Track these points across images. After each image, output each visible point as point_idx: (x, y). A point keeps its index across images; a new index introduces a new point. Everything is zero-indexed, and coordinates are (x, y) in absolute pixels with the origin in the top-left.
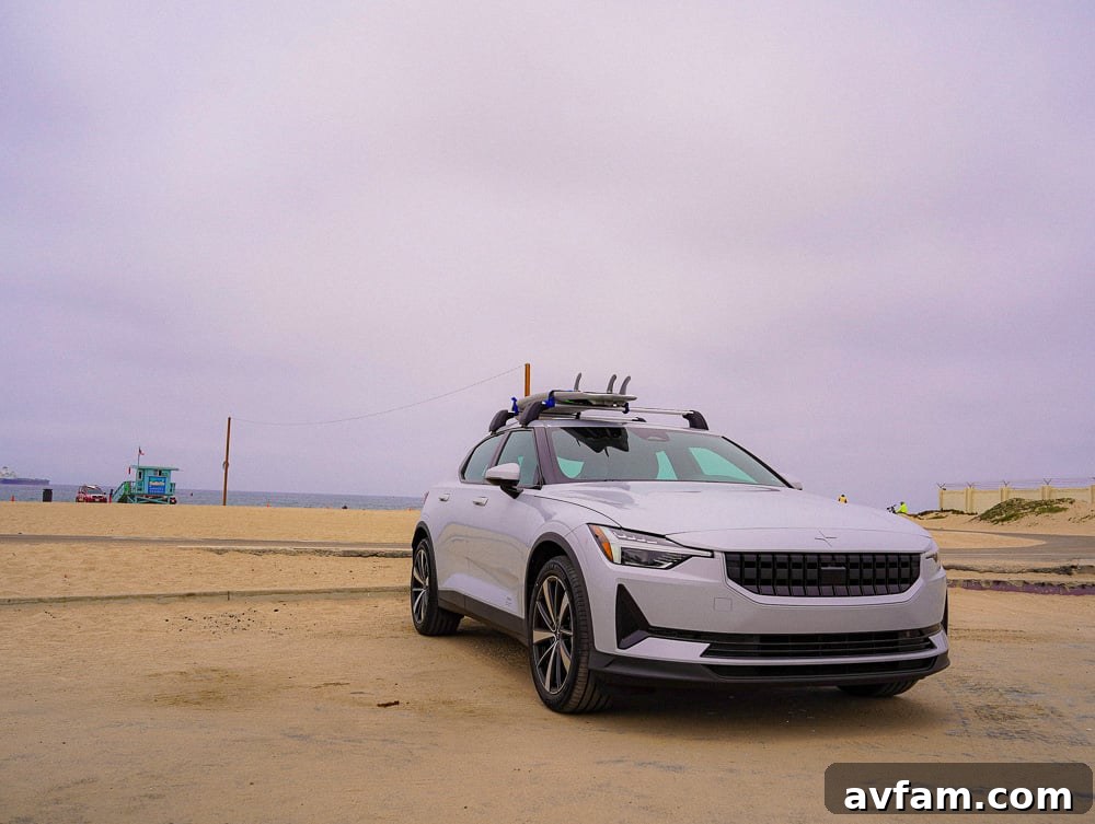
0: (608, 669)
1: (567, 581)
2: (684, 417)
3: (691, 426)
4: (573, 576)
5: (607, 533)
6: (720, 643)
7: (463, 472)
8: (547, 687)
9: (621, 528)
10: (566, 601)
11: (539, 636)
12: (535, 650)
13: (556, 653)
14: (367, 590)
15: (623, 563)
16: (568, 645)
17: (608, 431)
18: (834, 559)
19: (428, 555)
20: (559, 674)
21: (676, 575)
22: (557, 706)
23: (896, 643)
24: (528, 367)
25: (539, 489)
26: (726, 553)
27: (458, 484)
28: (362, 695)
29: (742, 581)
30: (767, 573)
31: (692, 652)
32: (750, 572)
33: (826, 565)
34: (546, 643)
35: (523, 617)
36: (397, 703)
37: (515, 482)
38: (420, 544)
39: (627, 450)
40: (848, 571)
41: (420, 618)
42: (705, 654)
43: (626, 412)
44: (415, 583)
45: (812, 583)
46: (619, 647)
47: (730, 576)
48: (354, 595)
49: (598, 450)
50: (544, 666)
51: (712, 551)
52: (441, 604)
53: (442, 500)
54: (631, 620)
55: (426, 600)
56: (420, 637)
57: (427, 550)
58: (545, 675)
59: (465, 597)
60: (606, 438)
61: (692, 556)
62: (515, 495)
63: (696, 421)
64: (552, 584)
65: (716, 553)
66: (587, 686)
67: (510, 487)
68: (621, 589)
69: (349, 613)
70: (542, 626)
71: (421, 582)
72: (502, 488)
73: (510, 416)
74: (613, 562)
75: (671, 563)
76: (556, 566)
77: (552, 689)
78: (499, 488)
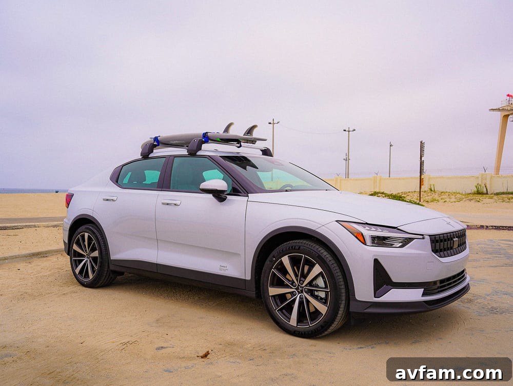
0: (365, 311)
2: (261, 150)
3: (263, 155)
4: (324, 254)
7: (117, 181)
8: (293, 323)
9: (367, 224)
10: (318, 269)
11: (275, 291)
12: (271, 300)
13: (301, 301)
15: (373, 245)
18: (456, 234)
20: (308, 315)
21: (405, 250)
22: (311, 334)
26: (429, 236)
30: (442, 245)
31: (416, 295)
32: (437, 246)
33: (454, 238)
35: (249, 279)
38: (82, 229)
41: (86, 277)
43: (240, 147)
44: (76, 254)
45: (451, 249)
46: (375, 297)
47: (433, 250)
51: (422, 235)
52: (113, 268)
53: (108, 200)
54: (382, 279)
57: (94, 234)
59: (157, 264)
61: (413, 239)
62: (222, 200)
63: (267, 153)
64: (296, 259)
65: (425, 236)
67: (219, 195)
68: (376, 261)
70: (280, 285)
71: (83, 253)
72: (213, 196)
73: (155, 146)
74: (366, 245)
75: (401, 244)
76: (301, 247)
77: (299, 324)
78: (211, 196)
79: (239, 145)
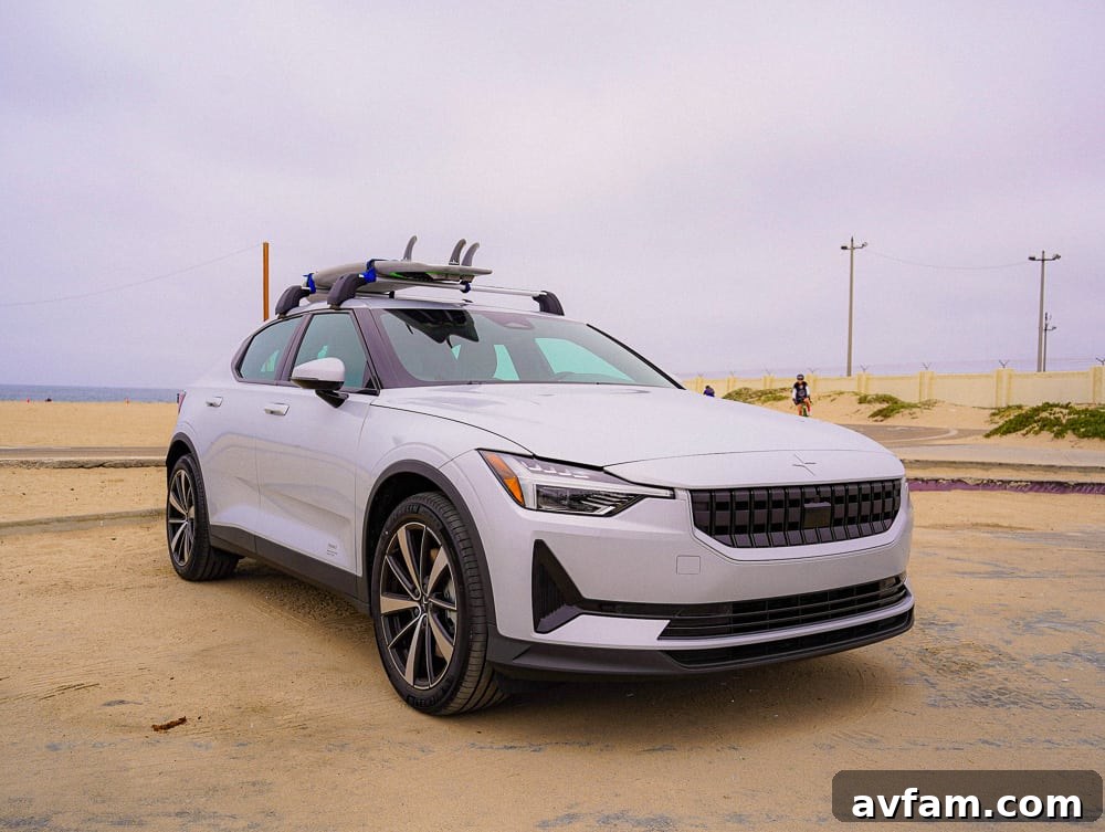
0: (516, 661)
1: (444, 532)
2: (535, 298)
3: (541, 310)
4: (454, 524)
5: (512, 462)
6: (682, 618)
7: (238, 367)
8: (409, 677)
9: (534, 456)
10: (441, 560)
11: (389, 604)
12: (384, 623)
13: (422, 633)
14: (98, 518)
15: (539, 509)
16: (446, 623)
17: (448, 314)
18: (818, 493)
19: (193, 478)
20: (429, 663)
21: (621, 524)
22: (429, 707)
23: (876, 598)
24: (266, 246)
25: (376, 394)
26: (691, 491)
27: (231, 382)
28: (122, 708)
29: (712, 530)
30: (742, 516)
32: (722, 518)
33: (808, 501)
34: (406, 615)
35: (360, 574)
36: (183, 721)
37: (337, 385)
38: (179, 463)
39: (477, 340)
40: (833, 508)
41: (182, 558)
42: (665, 635)
43: (465, 291)
44: (173, 513)
45: (793, 526)
46: (537, 631)
47: (698, 525)
48: (82, 524)
49: (440, 340)
50: (402, 647)
51: (672, 489)
52: (214, 543)
53: (211, 405)
54: (555, 591)
55: (190, 537)
56: (184, 584)
57: (190, 471)
58: (404, 661)
59: (255, 536)
60: (447, 324)
61: (643, 497)
62: (337, 402)
63: (548, 304)
64: (415, 535)
65: (678, 493)
66: (479, 682)
67: (329, 392)
68: (540, 547)
69: (75, 553)
70: (397, 590)
71: (182, 511)
72: (318, 393)
73: (305, 294)
74: (524, 507)
75: (613, 508)
76: (422, 509)
77: (418, 682)
78: (312, 393)
79: (464, 287)
